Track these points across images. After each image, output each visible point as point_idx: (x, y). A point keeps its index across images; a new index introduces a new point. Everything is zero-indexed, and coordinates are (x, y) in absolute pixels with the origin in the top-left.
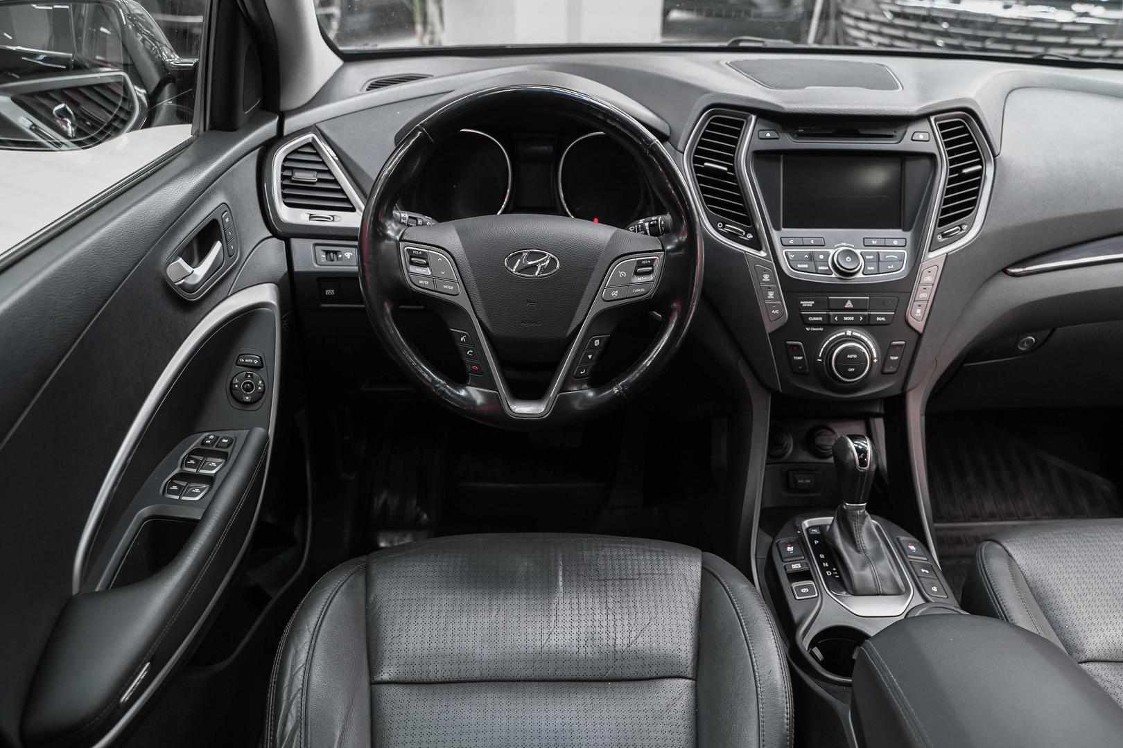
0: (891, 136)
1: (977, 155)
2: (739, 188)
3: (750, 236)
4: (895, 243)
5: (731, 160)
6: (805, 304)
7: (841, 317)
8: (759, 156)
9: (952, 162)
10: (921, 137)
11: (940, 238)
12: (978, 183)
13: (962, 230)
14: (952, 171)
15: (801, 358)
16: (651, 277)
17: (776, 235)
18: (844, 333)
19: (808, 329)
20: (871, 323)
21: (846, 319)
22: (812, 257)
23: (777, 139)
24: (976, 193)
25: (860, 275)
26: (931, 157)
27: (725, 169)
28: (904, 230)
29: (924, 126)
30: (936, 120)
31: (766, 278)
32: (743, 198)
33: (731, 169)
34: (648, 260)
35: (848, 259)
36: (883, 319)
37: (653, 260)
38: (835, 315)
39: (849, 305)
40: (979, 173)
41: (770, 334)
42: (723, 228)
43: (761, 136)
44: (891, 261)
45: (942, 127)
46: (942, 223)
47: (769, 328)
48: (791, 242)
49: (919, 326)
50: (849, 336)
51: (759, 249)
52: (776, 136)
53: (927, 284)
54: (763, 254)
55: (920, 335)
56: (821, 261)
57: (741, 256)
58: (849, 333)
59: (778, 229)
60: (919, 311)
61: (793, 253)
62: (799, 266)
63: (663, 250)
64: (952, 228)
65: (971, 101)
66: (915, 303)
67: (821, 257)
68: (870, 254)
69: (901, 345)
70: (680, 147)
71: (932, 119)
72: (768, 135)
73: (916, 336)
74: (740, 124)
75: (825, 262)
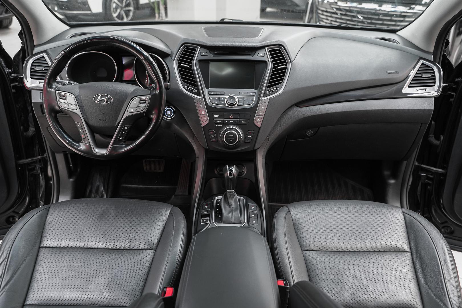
0: (250, 55)
1: (285, 62)
2: (193, 73)
3: (196, 91)
4: (251, 94)
5: (191, 63)
6: (215, 116)
7: (228, 121)
8: (200, 61)
9: (274, 64)
10: (261, 55)
11: (268, 92)
12: (285, 72)
13: (277, 89)
14: (274, 68)
15: (214, 136)
16: (145, 105)
17: (206, 91)
18: (229, 127)
19: (216, 125)
20: (240, 123)
21: (230, 122)
22: (219, 99)
23: (207, 55)
24: (283, 76)
25: (236, 106)
26: (265, 62)
27: (188, 66)
28: (255, 89)
29: (263, 51)
30: (268, 49)
31: (201, 106)
32: (194, 77)
33: (191, 66)
34: (144, 98)
35: (232, 100)
36: (244, 122)
37: (146, 98)
38: (226, 120)
39: (231, 117)
40: (285, 68)
41: (203, 127)
42: (187, 88)
43: (201, 55)
44: (249, 101)
45: (270, 51)
46: (269, 87)
47: (203, 124)
48: (212, 93)
49: (259, 125)
50: (231, 128)
51: (200, 96)
52: (206, 54)
53: (262, 109)
54: (200, 97)
55: (260, 128)
56: (222, 100)
57: (192, 98)
58: (231, 127)
59: (207, 88)
60: (259, 119)
61: (212, 97)
62: (214, 102)
63: (150, 95)
64: (273, 89)
65: (284, 42)
66: (257, 116)
67: (222, 99)
68: (241, 98)
69: (252, 132)
70: (173, 58)
71: (266, 48)
72: (204, 54)
73: (258, 129)
74: (195, 50)
75: (224, 101)
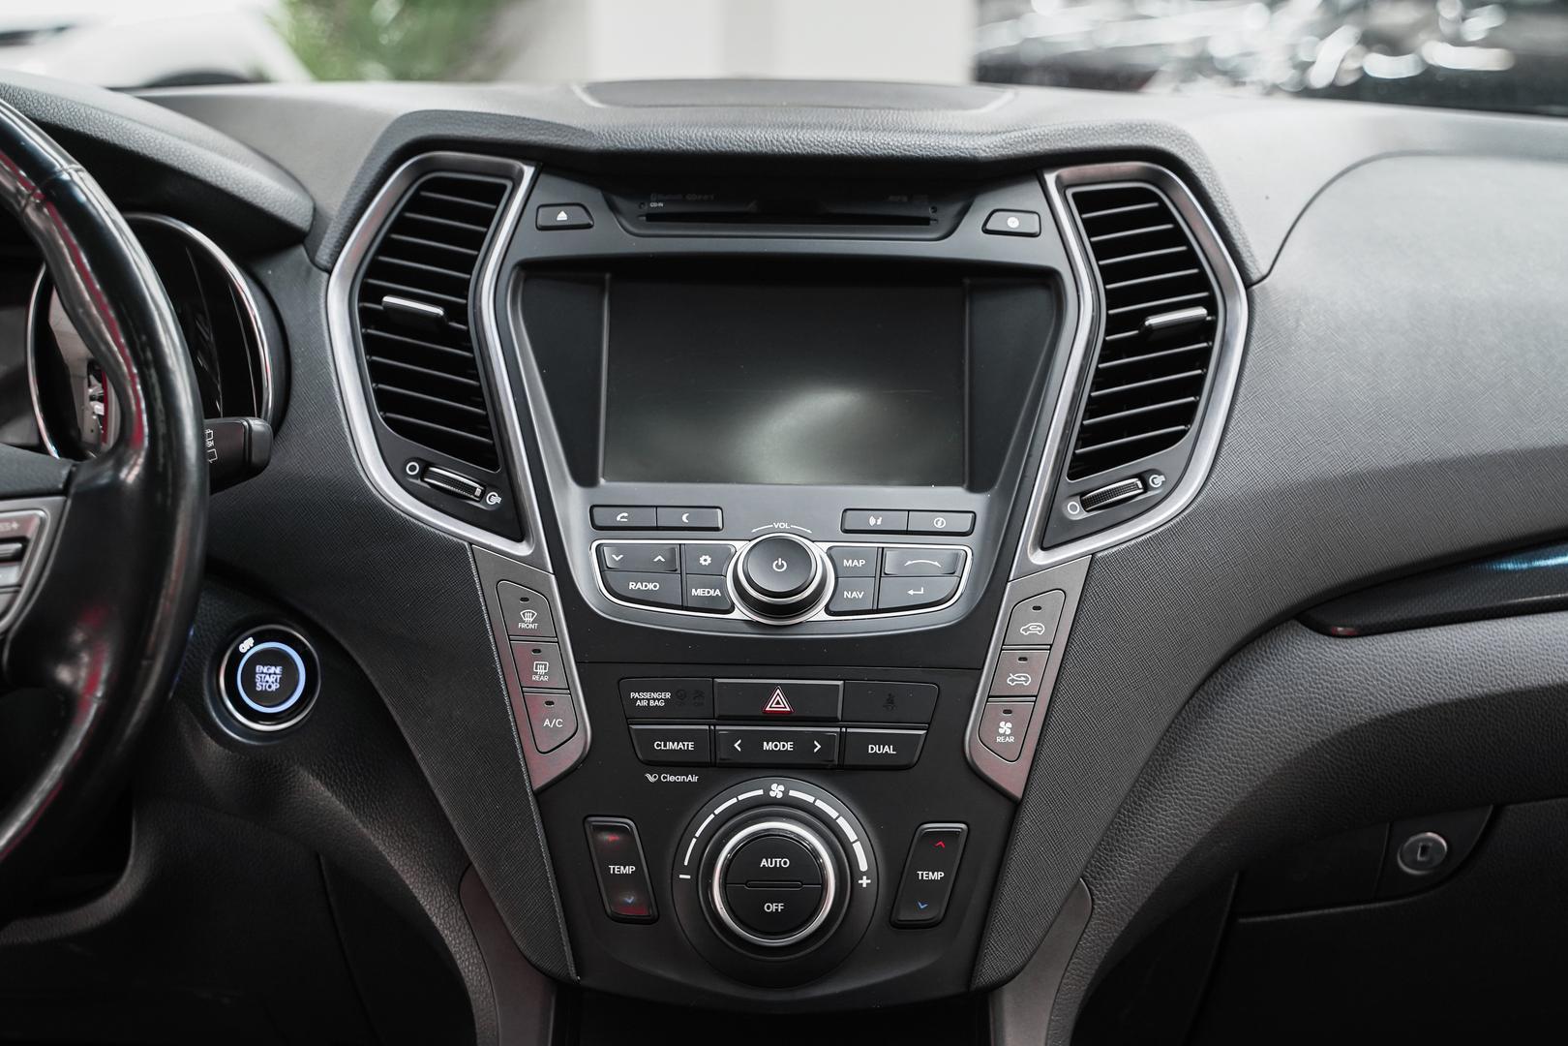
0: (925, 221)
1: (1201, 282)
2: (473, 365)
3: (494, 499)
4: (940, 523)
5: (461, 288)
6: (644, 699)
7: (753, 741)
8: (531, 273)
9: (1114, 299)
10: (1013, 223)
11: (1074, 511)
12: (1202, 358)
13: (1146, 488)
14: (1114, 324)
15: (629, 870)
17: (572, 504)
18: (760, 792)
19: (651, 779)
20: (849, 761)
21: (768, 746)
22: (675, 565)
23: (589, 226)
24: (1195, 386)
25: (818, 614)
26: (1045, 279)
27: (439, 311)
28: (973, 488)
29: (1027, 196)
30: (1062, 187)
31: (528, 619)
32: (481, 394)
33: (458, 312)
34: (9, 520)
35: (780, 565)
36: (888, 749)
37: (25, 522)
38: (736, 735)
39: (778, 703)
40: (1204, 330)
41: (537, 794)
42: (422, 475)
43: (541, 222)
44: (919, 575)
45: (1084, 202)
46: (1081, 467)
47: (544, 770)
48: (622, 517)
49: (1011, 777)
50: (775, 802)
51: (519, 534)
52: (585, 220)
53: (1034, 646)
54: (522, 550)
55: (1016, 805)
56: (705, 572)
57: (456, 553)
58: (777, 791)
59: (585, 476)
60: (1005, 727)
61: (619, 550)
62: (632, 586)
63: (64, 492)
64: (1117, 479)
65: (1182, 138)
66: (993, 703)
67: (705, 560)
68: (854, 554)
69: (954, 834)
70: (323, 256)
71: (1050, 178)
72: (562, 216)
73: (1003, 811)
74: (495, 194)
75: (715, 575)
